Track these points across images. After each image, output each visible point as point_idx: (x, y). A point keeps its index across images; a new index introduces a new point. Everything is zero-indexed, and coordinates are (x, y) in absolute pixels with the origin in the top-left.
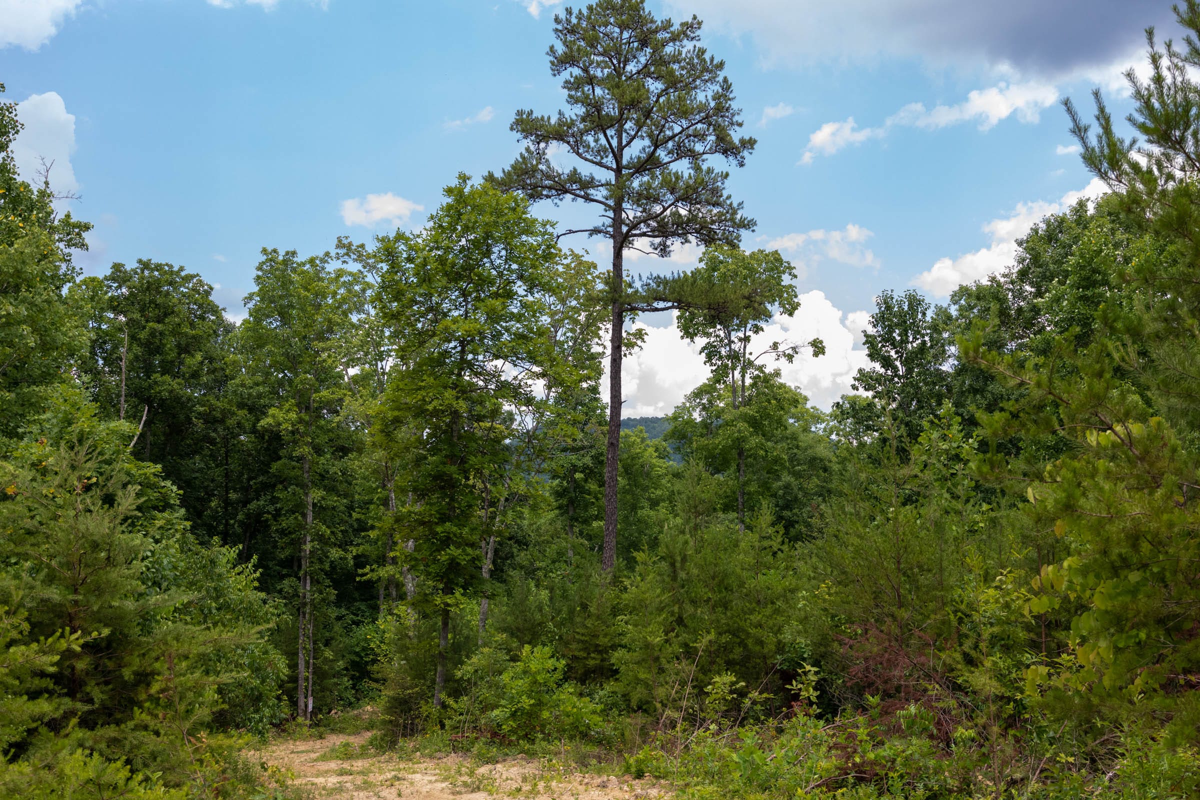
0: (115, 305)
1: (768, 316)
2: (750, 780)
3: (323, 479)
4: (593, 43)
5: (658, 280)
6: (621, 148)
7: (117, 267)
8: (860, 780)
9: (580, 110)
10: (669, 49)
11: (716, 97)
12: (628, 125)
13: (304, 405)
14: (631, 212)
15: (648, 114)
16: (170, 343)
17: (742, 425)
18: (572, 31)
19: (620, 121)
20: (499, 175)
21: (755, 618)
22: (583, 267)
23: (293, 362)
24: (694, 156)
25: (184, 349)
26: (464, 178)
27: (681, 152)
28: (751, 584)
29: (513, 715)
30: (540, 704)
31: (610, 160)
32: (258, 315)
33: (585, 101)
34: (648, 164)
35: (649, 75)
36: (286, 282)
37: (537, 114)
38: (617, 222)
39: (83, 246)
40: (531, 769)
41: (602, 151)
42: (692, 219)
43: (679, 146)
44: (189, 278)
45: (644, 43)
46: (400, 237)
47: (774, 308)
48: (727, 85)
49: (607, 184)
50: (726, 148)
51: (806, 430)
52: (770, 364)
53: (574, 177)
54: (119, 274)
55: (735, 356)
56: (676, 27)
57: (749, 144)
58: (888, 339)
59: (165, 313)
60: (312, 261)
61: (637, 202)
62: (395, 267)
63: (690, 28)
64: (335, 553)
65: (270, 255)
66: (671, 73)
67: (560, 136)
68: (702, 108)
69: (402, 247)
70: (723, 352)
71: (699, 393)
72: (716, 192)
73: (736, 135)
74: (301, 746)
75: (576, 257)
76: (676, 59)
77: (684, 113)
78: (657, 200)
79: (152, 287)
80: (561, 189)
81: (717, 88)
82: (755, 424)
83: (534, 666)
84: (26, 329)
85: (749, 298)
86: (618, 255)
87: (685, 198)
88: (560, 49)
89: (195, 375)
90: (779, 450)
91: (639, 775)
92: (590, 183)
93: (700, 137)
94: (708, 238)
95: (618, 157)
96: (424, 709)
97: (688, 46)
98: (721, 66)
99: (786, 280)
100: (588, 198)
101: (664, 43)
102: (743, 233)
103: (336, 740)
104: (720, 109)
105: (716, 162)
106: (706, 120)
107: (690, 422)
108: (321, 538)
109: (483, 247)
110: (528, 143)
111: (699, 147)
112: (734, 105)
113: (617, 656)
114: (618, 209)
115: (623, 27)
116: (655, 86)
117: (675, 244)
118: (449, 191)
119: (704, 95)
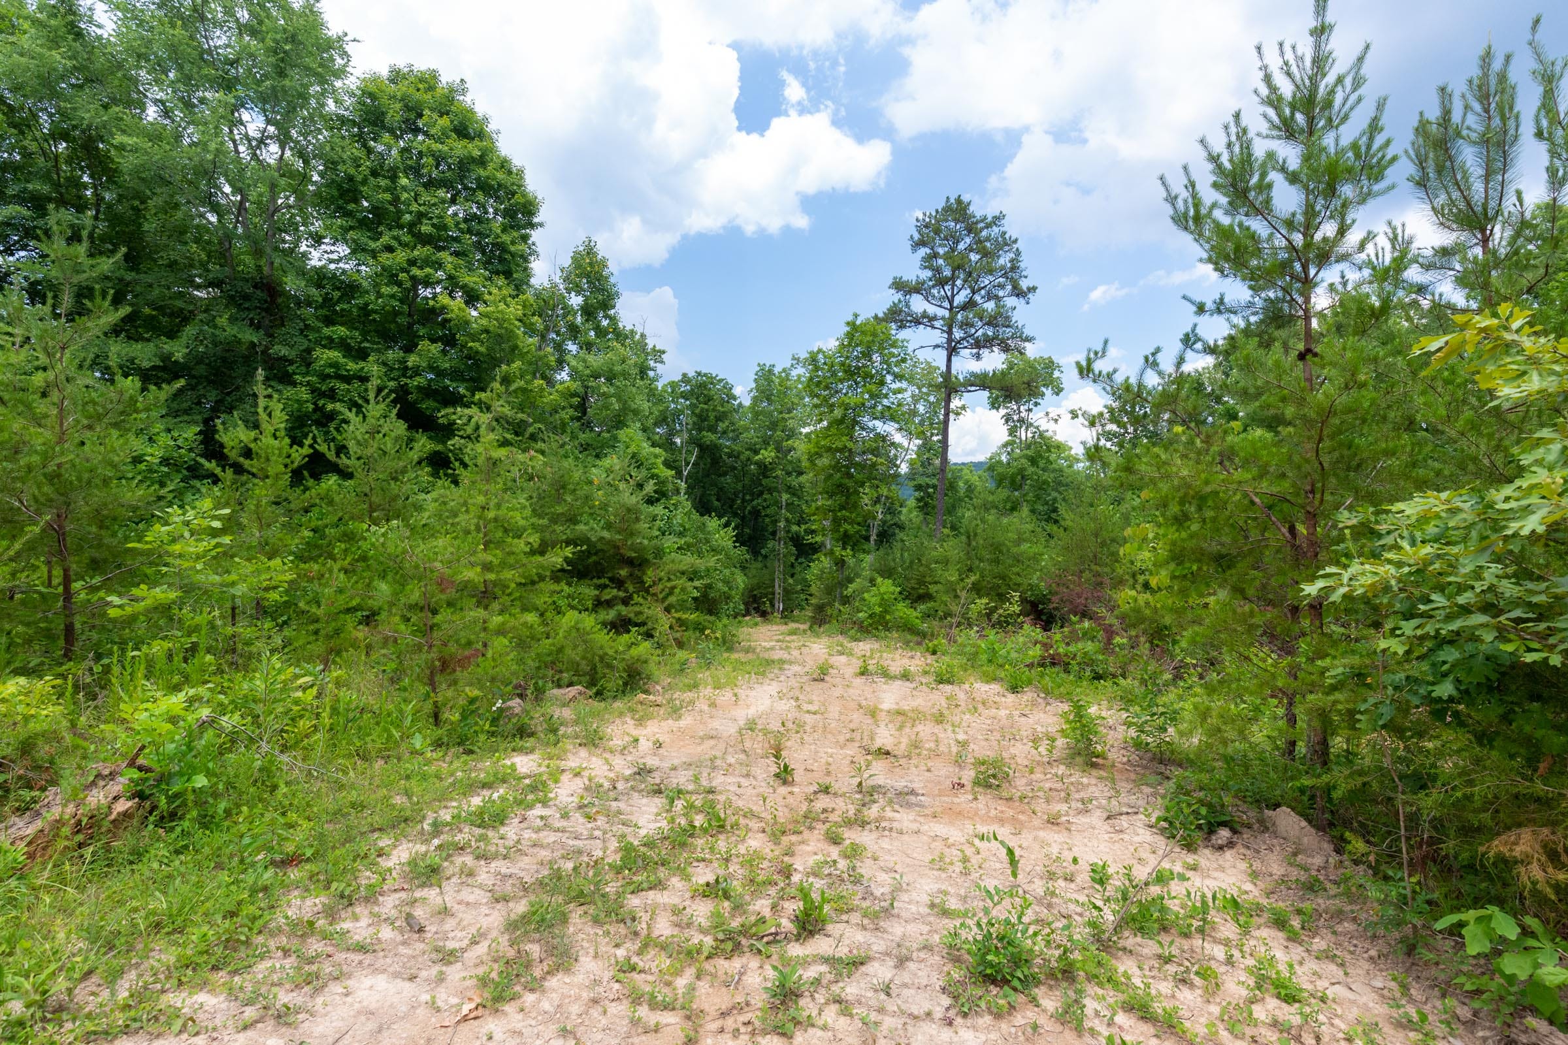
0: (684, 396)
1: (1043, 395)
2: (990, 661)
3: (789, 489)
4: (937, 232)
5: (973, 374)
6: (953, 296)
7: (684, 375)
8: (1053, 664)
9: (929, 273)
10: (984, 233)
11: (1012, 261)
12: (959, 282)
13: (778, 449)
14: (958, 334)
15: (970, 274)
16: (712, 415)
17: (1024, 461)
18: (926, 227)
19: (953, 279)
20: (881, 315)
21: (1015, 570)
22: (931, 369)
23: (774, 426)
24: (998, 298)
25: (719, 419)
26: (856, 316)
27: (990, 297)
28: (1015, 550)
29: (871, 616)
30: (886, 612)
31: (946, 304)
32: (755, 399)
33: (930, 268)
34: (970, 305)
35: (971, 250)
36: (770, 381)
37: (905, 279)
38: (950, 340)
39: (662, 362)
40: (876, 646)
41: (942, 299)
42: (995, 337)
43: (988, 293)
44: (721, 381)
45: (970, 231)
46: (820, 351)
47: (1048, 392)
48: (1018, 253)
49: (943, 318)
50: (1018, 293)
51: (1070, 466)
52: (1044, 425)
53: (925, 315)
54: (685, 379)
55: (1021, 421)
56: (989, 219)
57: (1033, 289)
58: (1122, 410)
59: (709, 399)
60: (784, 370)
61: (961, 327)
62: (817, 369)
63: (997, 220)
64: (795, 528)
65: (762, 367)
66: (984, 248)
67: (918, 291)
68: (1002, 268)
69: (820, 356)
70: (1016, 418)
71: (1005, 445)
72: (1008, 318)
73: (1024, 284)
74: (775, 628)
75: (928, 363)
76: (988, 239)
77: (991, 272)
78: (972, 326)
79: (703, 386)
80: (917, 322)
81: (1012, 255)
82: (1033, 461)
83: (882, 590)
84: (614, 400)
85: (1028, 384)
86: (949, 360)
87: (989, 324)
88: (917, 236)
89: (724, 432)
90: (1048, 477)
91: (934, 653)
92: (932, 319)
93: (1001, 286)
94: (1006, 349)
95: (951, 302)
96: (829, 612)
97: (996, 229)
98: (1016, 241)
99: (1056, 374)
100: (933, 327)
101: (982, 230)
102: (1027, 344)
103: (793, 625)
104: (1014, 268)
105: (1011, 301)
106: (1005, 275)
107: (1000, 462)
108: (787, 520)
109: (867, 355)
110: (900, 295)
111: (1001, 293)
112: (1022, 265)
113: (933, 589)
114: (950, 332)
115: (957, 221)
116: (974, 257)
117: (985, 352)
118: (848, 324)
119: (1004, 260)
